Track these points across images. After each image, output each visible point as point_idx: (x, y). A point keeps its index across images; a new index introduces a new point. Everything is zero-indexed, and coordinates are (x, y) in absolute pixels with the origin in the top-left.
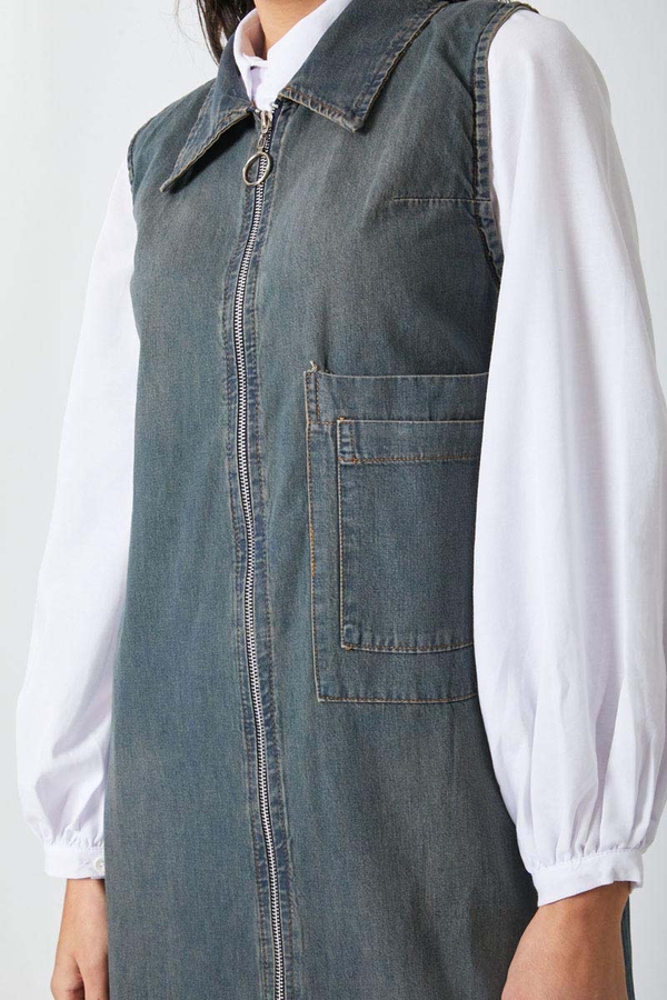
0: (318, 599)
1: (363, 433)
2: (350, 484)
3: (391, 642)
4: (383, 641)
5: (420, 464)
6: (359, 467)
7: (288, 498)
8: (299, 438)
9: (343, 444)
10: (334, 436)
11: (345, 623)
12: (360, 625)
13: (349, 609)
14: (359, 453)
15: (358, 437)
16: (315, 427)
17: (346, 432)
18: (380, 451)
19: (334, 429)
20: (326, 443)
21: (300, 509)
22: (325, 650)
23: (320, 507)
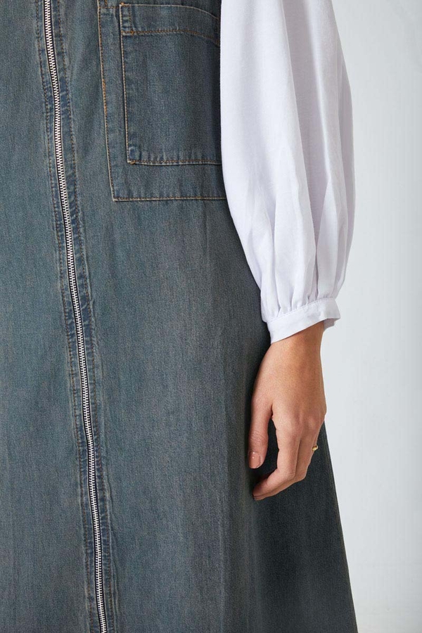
0: (110, 131)
1: (138, 13)
2: (129, 49)
3: (162, 158)
4: (156, 158)
5: (176, 35)
6: (136, 37)
7: (86, 62)
8: (92, 18)
9: (124, 22)
10: (118, 16)
11: (130, 145)
12: (140, 147)
13: (132, 136)
14: (135, 27)
15: (134, 16)
16: (103, 11)
17: (126, 13)
18: (149, 26)
19: (117, 11)
20: (112, 21)
21: (95, 68)
22: (116, 166)
23: (109, 67)
